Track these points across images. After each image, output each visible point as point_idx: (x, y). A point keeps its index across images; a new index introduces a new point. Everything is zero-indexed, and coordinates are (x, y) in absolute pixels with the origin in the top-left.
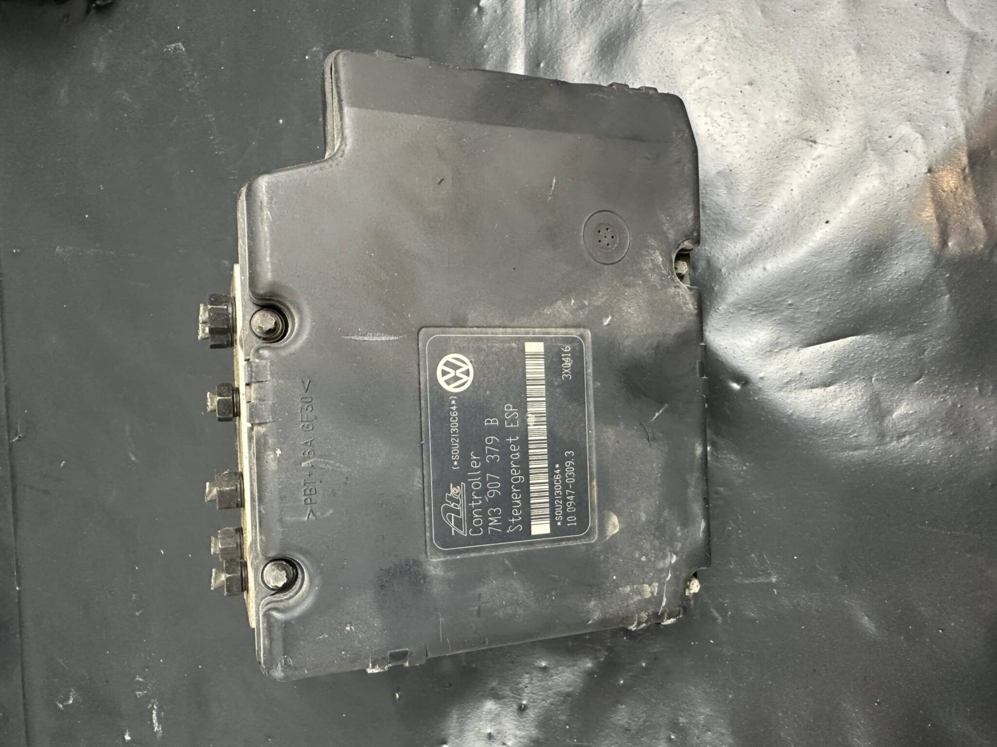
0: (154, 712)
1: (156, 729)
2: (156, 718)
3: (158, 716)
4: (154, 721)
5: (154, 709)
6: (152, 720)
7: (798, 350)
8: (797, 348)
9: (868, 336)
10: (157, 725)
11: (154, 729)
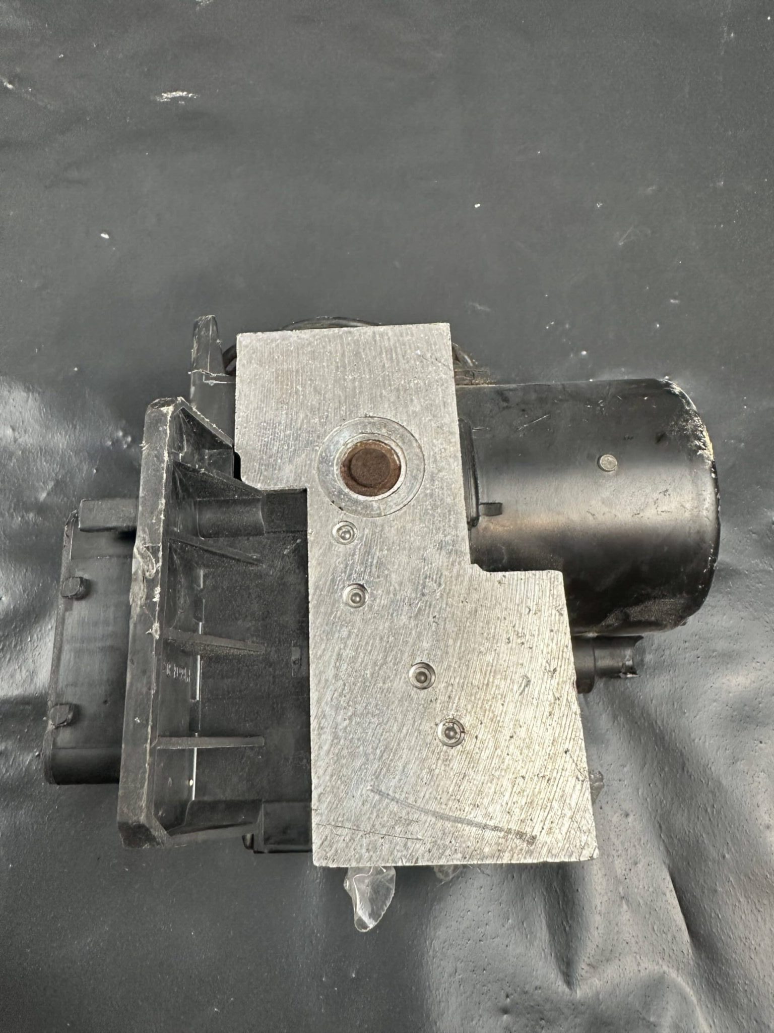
0: (185, 93)
1: (165, 95)
2: (178, 95)
3: (181, 98)
4: (174, 93)
5: (189, 93)
6: (176, 91)
7: (665, 863)
8: (667, 862)
9: (690, 951)
10: (169, 96)
11: (165, 93)
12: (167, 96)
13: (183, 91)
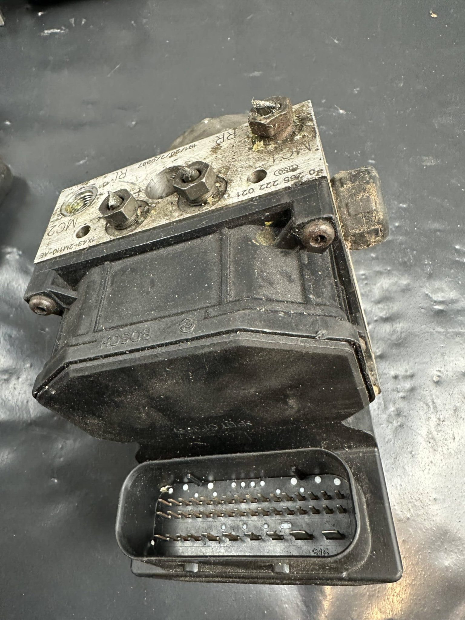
12: (47, 32)
13: (58, 29)
